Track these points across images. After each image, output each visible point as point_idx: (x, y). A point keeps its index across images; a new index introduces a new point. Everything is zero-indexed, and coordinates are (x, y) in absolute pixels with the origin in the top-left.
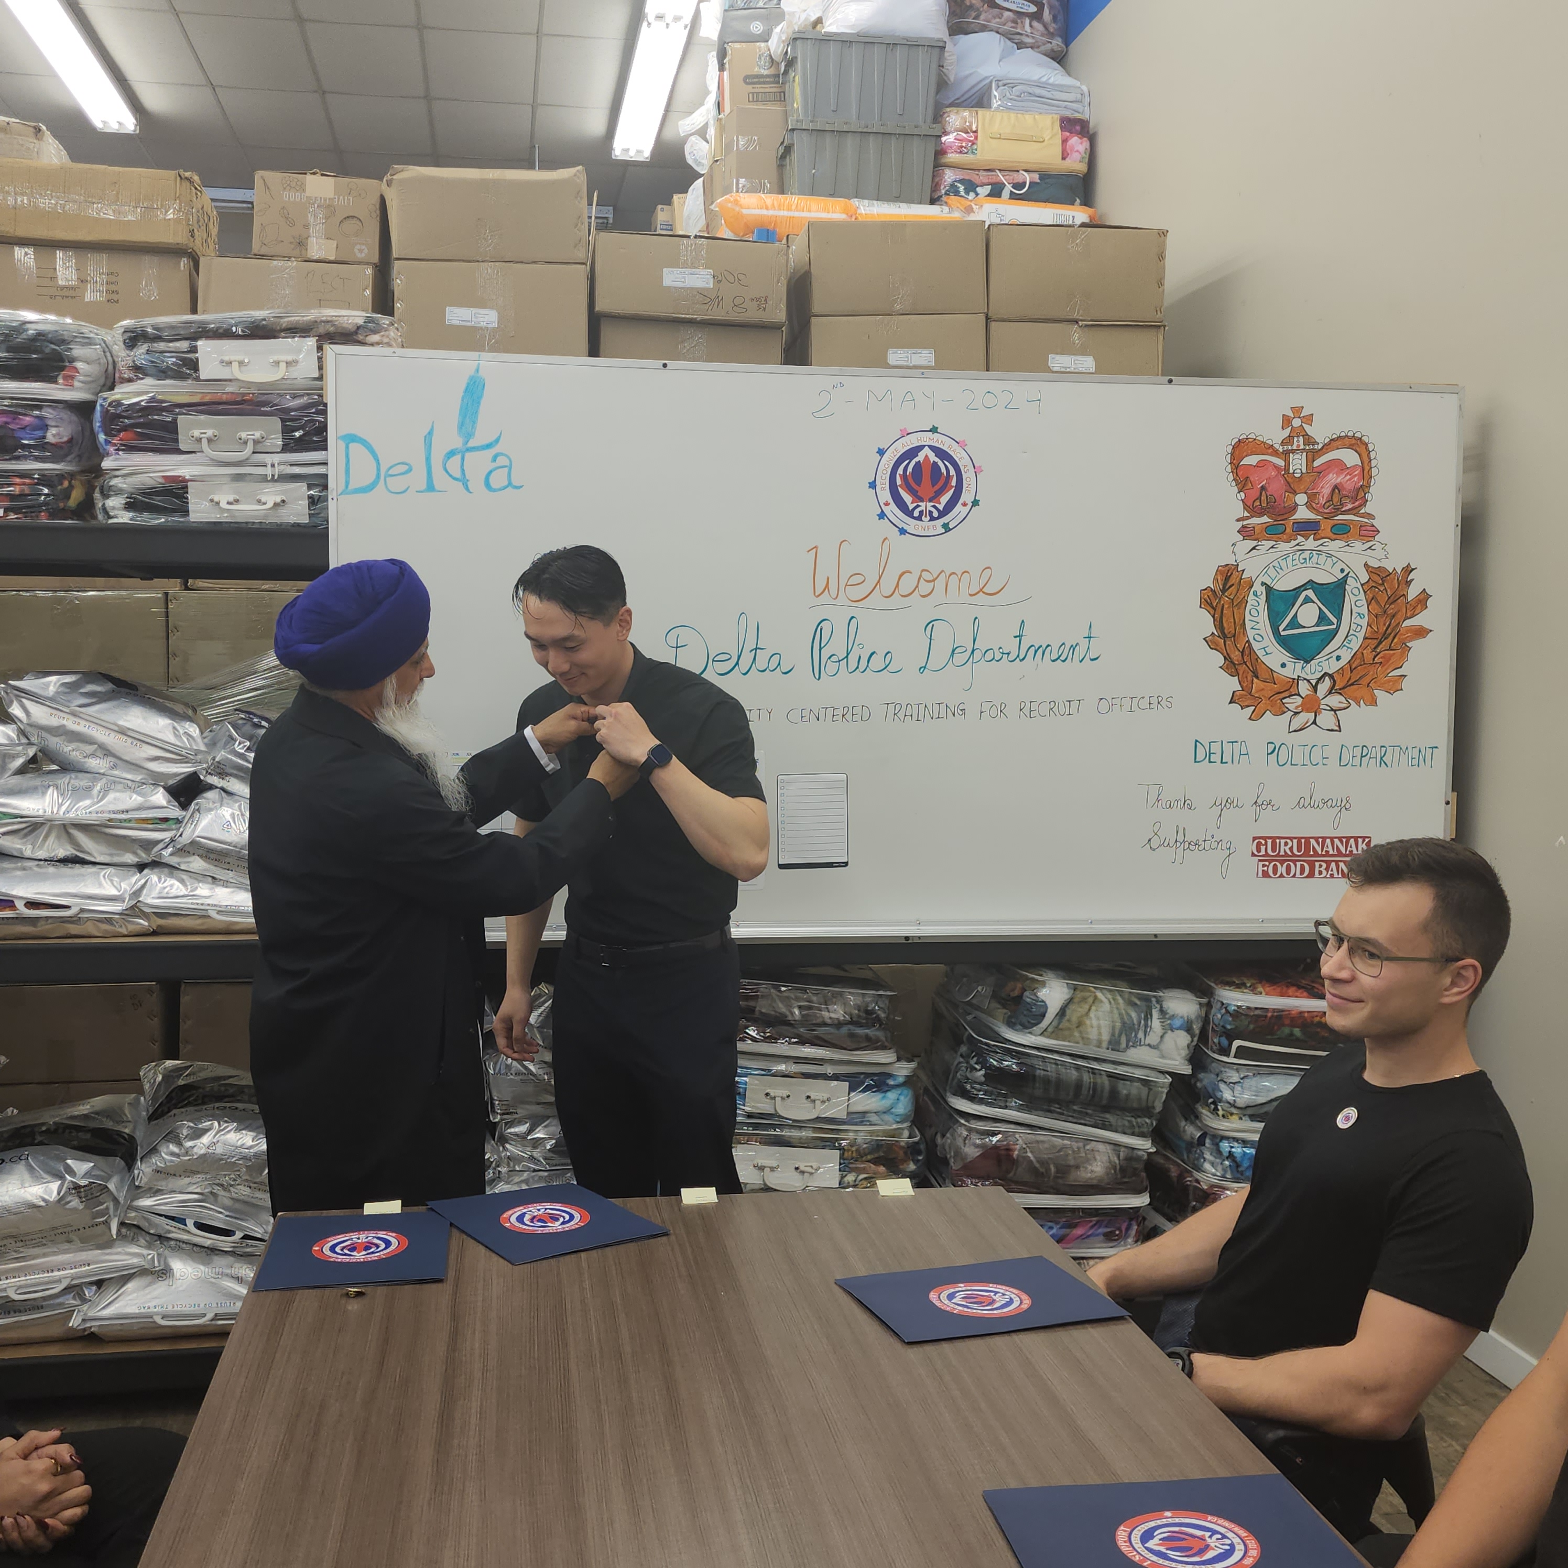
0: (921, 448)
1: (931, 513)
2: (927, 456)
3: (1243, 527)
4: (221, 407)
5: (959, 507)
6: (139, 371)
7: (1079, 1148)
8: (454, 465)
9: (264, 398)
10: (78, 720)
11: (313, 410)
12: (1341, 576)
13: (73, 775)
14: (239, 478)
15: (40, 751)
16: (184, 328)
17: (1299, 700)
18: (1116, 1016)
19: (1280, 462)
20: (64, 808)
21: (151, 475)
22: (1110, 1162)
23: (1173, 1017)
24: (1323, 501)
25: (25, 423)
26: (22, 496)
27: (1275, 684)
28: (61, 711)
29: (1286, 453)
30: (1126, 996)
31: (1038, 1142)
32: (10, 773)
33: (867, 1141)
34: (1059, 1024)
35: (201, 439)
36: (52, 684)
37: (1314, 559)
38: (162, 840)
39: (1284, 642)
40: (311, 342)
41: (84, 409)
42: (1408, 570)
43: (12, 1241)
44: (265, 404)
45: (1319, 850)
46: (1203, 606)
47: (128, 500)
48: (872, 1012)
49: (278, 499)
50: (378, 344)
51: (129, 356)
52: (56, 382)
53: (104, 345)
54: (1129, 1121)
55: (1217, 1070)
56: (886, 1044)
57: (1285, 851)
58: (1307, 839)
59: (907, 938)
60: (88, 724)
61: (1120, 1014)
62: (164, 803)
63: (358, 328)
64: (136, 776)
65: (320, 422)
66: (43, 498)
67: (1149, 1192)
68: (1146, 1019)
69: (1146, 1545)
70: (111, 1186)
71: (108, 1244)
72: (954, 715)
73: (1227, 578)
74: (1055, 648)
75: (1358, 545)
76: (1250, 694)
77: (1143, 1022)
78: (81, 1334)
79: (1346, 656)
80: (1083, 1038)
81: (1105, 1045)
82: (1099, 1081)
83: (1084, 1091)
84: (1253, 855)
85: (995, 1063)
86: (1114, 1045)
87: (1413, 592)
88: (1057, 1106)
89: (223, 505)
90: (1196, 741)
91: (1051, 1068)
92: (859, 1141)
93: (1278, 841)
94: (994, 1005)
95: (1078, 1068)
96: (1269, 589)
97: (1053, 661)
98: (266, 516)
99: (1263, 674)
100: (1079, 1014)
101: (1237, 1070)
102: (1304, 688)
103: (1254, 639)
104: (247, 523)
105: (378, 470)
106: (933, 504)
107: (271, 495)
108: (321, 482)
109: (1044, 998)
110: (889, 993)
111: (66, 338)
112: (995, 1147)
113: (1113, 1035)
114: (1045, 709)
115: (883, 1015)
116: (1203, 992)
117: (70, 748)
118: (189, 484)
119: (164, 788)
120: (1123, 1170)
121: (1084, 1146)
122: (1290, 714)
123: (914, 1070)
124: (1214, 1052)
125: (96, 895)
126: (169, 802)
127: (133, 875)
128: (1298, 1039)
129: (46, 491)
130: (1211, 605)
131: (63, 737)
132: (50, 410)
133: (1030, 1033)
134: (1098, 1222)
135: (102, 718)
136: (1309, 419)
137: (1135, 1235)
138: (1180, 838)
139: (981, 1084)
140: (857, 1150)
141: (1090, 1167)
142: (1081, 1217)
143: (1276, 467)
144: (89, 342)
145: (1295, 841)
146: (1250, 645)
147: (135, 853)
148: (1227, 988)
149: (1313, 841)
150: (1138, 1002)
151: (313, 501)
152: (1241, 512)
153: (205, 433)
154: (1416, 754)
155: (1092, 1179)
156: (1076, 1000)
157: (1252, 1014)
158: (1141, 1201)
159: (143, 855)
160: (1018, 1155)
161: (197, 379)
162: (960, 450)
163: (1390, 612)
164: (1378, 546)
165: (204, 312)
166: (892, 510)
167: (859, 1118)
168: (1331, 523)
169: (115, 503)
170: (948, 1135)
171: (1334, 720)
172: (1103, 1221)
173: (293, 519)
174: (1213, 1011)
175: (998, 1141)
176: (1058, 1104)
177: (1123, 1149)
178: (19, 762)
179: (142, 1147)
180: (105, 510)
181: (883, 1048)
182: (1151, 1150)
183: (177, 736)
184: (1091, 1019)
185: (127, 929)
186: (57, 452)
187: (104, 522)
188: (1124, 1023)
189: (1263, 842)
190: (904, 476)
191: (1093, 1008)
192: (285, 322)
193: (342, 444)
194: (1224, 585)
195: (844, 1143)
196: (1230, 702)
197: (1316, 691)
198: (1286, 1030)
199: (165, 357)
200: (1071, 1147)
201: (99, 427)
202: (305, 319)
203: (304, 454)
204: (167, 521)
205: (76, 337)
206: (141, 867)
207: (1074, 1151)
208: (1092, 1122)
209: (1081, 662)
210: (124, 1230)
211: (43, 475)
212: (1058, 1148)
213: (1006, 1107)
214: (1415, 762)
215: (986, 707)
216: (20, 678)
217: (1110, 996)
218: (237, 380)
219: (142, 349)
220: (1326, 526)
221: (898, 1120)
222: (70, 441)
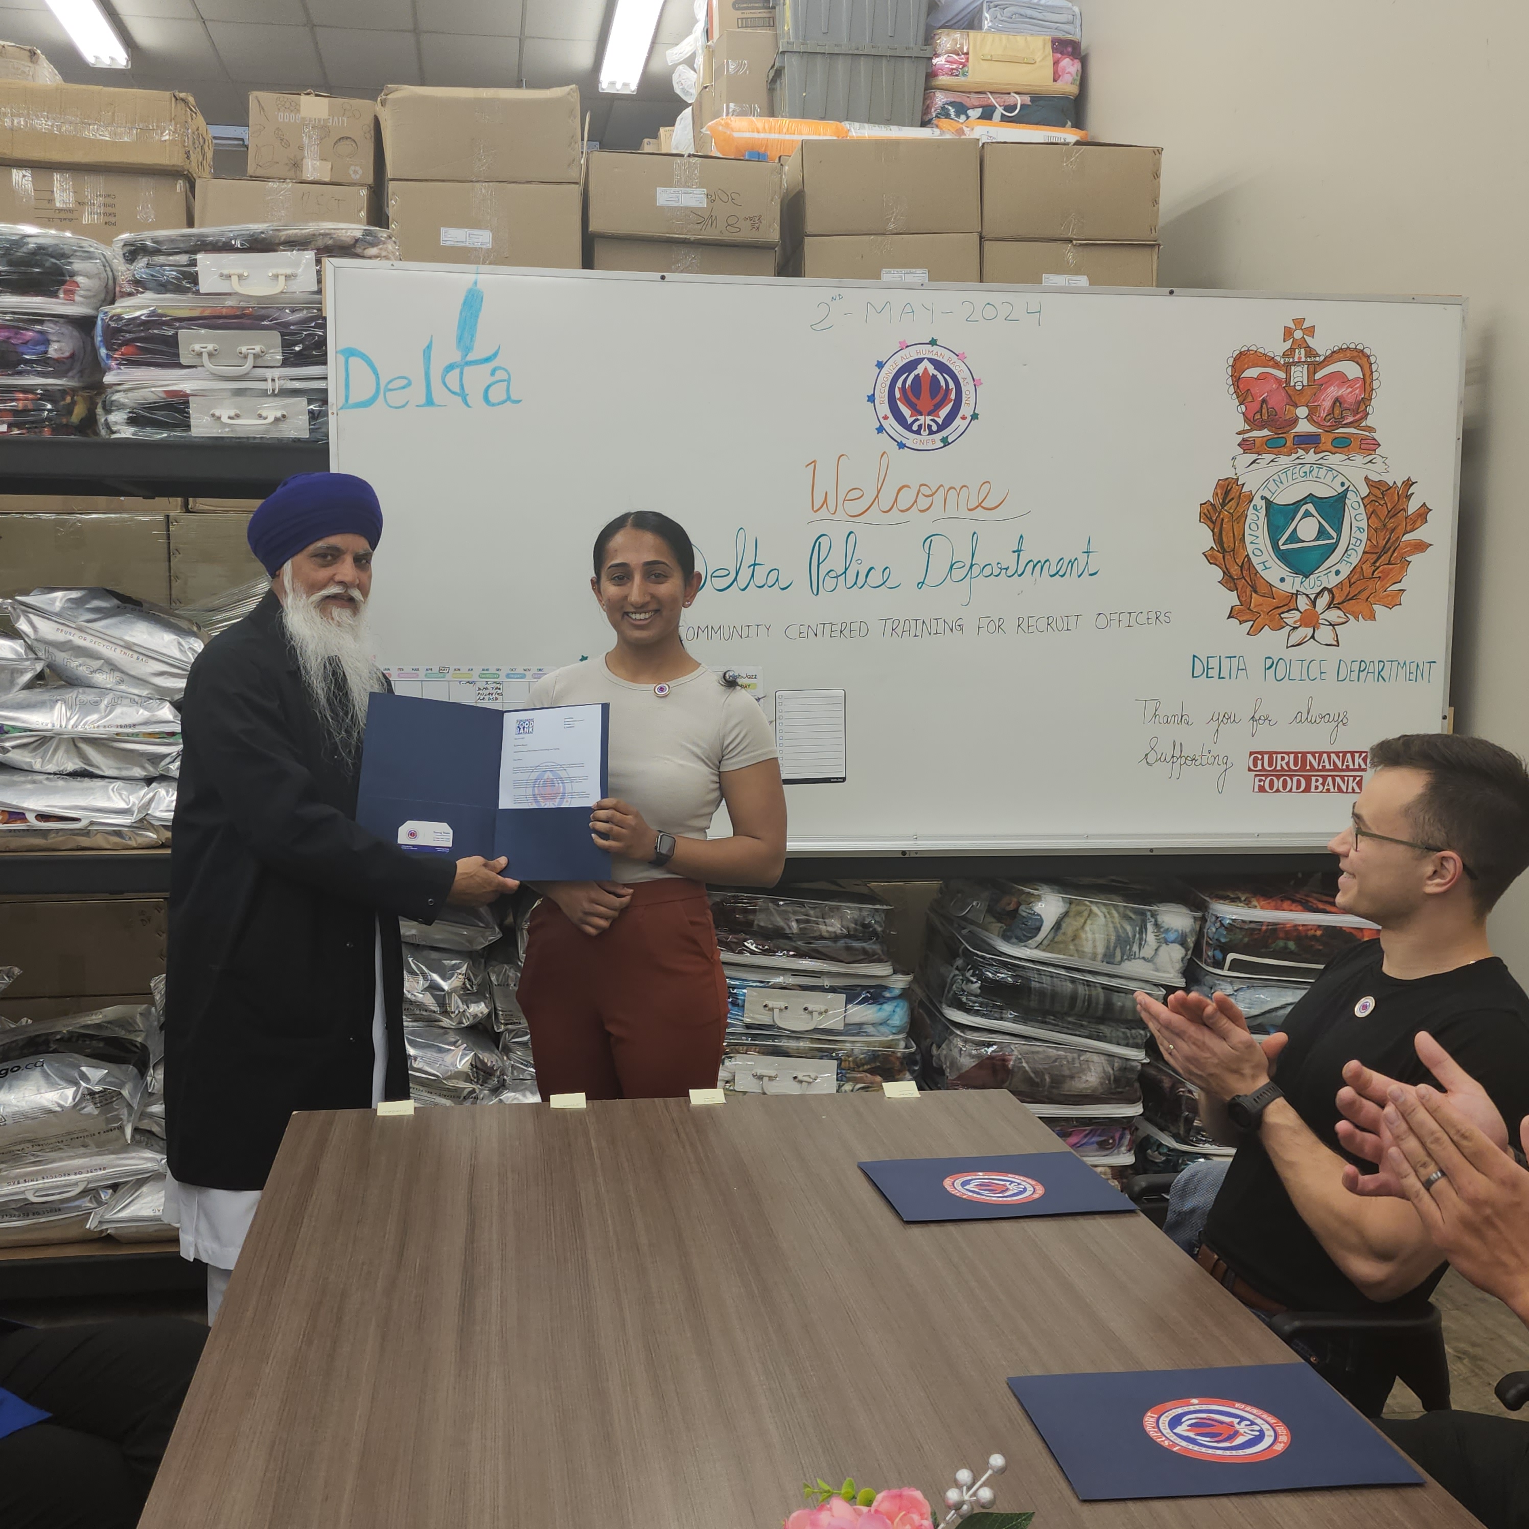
0: (920, 360)
1: (930, 427)
2: (926, 369)
3: (1244, 440)
4: (221, 321)
5: (958, 421)
6: (139, 284)
7: (1073, 1059)
8: (453, 378)
9: (263, 312)
10: (84, 635)
11: (313, 324)
12: (1341, 489)
13: (81, 690)
14: (239, 392)
15: (48, 666)
16: (183, 241)
17: (1297, 615)
18: (1111, 929)
19: (1281, 375)
20: (72, 722)
21: (153, 389)
22: (1104, 1071)
23: (1167, 931)
24: (1323, 414)
25: (27, 338)
26: (25, 411)
27: (1274, 598)
28: (68, 626)
29: (1287, 367)
30: (1122, 910)
31: (1033, 1052)
32: (18, 687)
33: (865, 1051)
34: (1054, 938)
35: (202, 353)
36: (58, 599)
37: (1315, 473)
38: (169, 754)
39: (1284, 557)
40: (310, 255)
41: (84, 324)
42: (1409, 483)
43: (29, 1145)
44: (264, 318)
45: (1316, 765)
46: (1202, 520)
47: (131, 415)
48: (869, 925)
49: (279, 414)
50: (376, 257)
51: (129, 270)
52: (57, 297)
53: (104, 260)
54: (1124, 1033)
55: (1211, 983)
56: (883, 957)
57: (1281, 765)
58: (1304, 754)
59: (904, 852)
60: (94, 639)
61: (1115, 928)
62: (171, 718)
63: (357, 241)
64: (143, 691)
65: (319, 336)
66: (46, 413)
67: (1143, 1102)
68: (1141, 933)
69: (1175, 1431)
70: (125, 1093)
71: (125, 1148)
72: (952, 630)
73: (1227, 493)
74: (1054, 562)
75: (1359, 459)
76: (1249, 609)
77: (1137, 936)
78: (97, 1236)
79: (1346, 570)
80: (1077, 950)
81: (1100, 957)
82: (1094, 993)
83: (1079, 1003)
84: (1250, 770)
85: (990, 975)
86: (1109, 957)
87: (1413, 507)
88: (1052, 1017)
89: (225, 419)
90: (1194, 656)
91: (1046, 980)
92: (856, 1052)
93: (1274, 756)
94: (990, 919)
95: (1073, 981)
96: (1269, 503)
97: (1052, 576)
98: (267, 431)
99: (1262, 589)
100: (1075, 928)
101: (1231, 983)
102: (1303, 603)
103: (1253, 553)
104: (248, 438)
105: (378, 384)
106: (932, 418)
107: (271, 410)
108: (321, 397)
109: (1039, 913)
110: (885, 907)
111: (66, 252)
112: (991, 1058)
113: (1108, 948)
114: (1042, 624)
115: (879, 929)
116: (1198, 906)
117: (77, 663)
118: (190, 398)
119: (170, 702)
120: (1117, 1080)
121: (1079, 1056)
122: (1288, 628)
123: (911, 982)
124: (1208, 965)
125: (105, 808)
126: (175, 717)
127: (141, 789)
128: (1292, 952)
129: (49, 406)
130: (1210, 519)
131: (70, 652)
132: (52, 325)
133: (1025, 946)
134: (1091, 1131)
135: (108, 632)
136: (1311, 331)
137: (1128, 1145)
138: (1177, 754)
139: (976, 996)
140: (854, 1061)
141: (1084, 1077)
142: (1076, 1126)
143: (1278, 380)
144: (89, 256)
145: (1292, 756)
146: (1249, 559)
147: (144, 768)
148: (1221, 901)
149: (1309, 756)
150: (1133, 916)
151: (313, 416)
152: (1242, 425)
153: (206, 347)
154: (1413, 669)
155: (1085, 1088)
156: (1071, 914)
157: (1246, 927)
158: (1135, 1110)
159: (151, 769)
160: (1014, 1066)
161: (197, 292)
162: (959, 363)
163: (1390, 526)
164: (1379, 460)
165: (201, 226)
166: (891, 424)
167: (856, 1029)
168: (1333, 436)
169: (117, 418)
170: (944, 1046)
171: (1332, 635)
172: (1098, 1129)
173: (293, 434)
174: (1208, 924)
175: (993, 1051)
176: (1053, 1016)
177: (1116, 1060)
178: (28, 676)
179: (154, 1055)
180: (107, 425)
181: (880, 961)
182: (1145, 1061)
183: (182, 651)
184: (1086, 933)
185: (136, 841)
186: (59, 367)
187: (107, 437)
188: (1118, 937)
189: (1260, 757)
190: (903, 388)
191: (1089, 922)
192: (283, 235)
193: (341, 359)
194: (1224, 500)
195: (841, 1053)
196: (1228, 618)
197: (1315, 607)
198: (1281, 943)
199: (164, 270)
200: (1066, 1057)
201: (101, 341)
202: (304, 231)
203: (304, 368)
204: (169, 436)
205: (76, 251)
206: (149, 781)
207: (1068, 1062)
208: (1087, 1033)
209: (1079, 576)
210: (138, 1137)
211: (45, 391)
212: (1054, 1059)
213: (1001, 1019)
214: (1413, 677)
215: (985, 622)
216: (27, 593)
217: (1104, 910)
218: (236, 293)
219: (142, 262)
220: (1326, 439)
221: (894, 1031)
222: (72, 356)
